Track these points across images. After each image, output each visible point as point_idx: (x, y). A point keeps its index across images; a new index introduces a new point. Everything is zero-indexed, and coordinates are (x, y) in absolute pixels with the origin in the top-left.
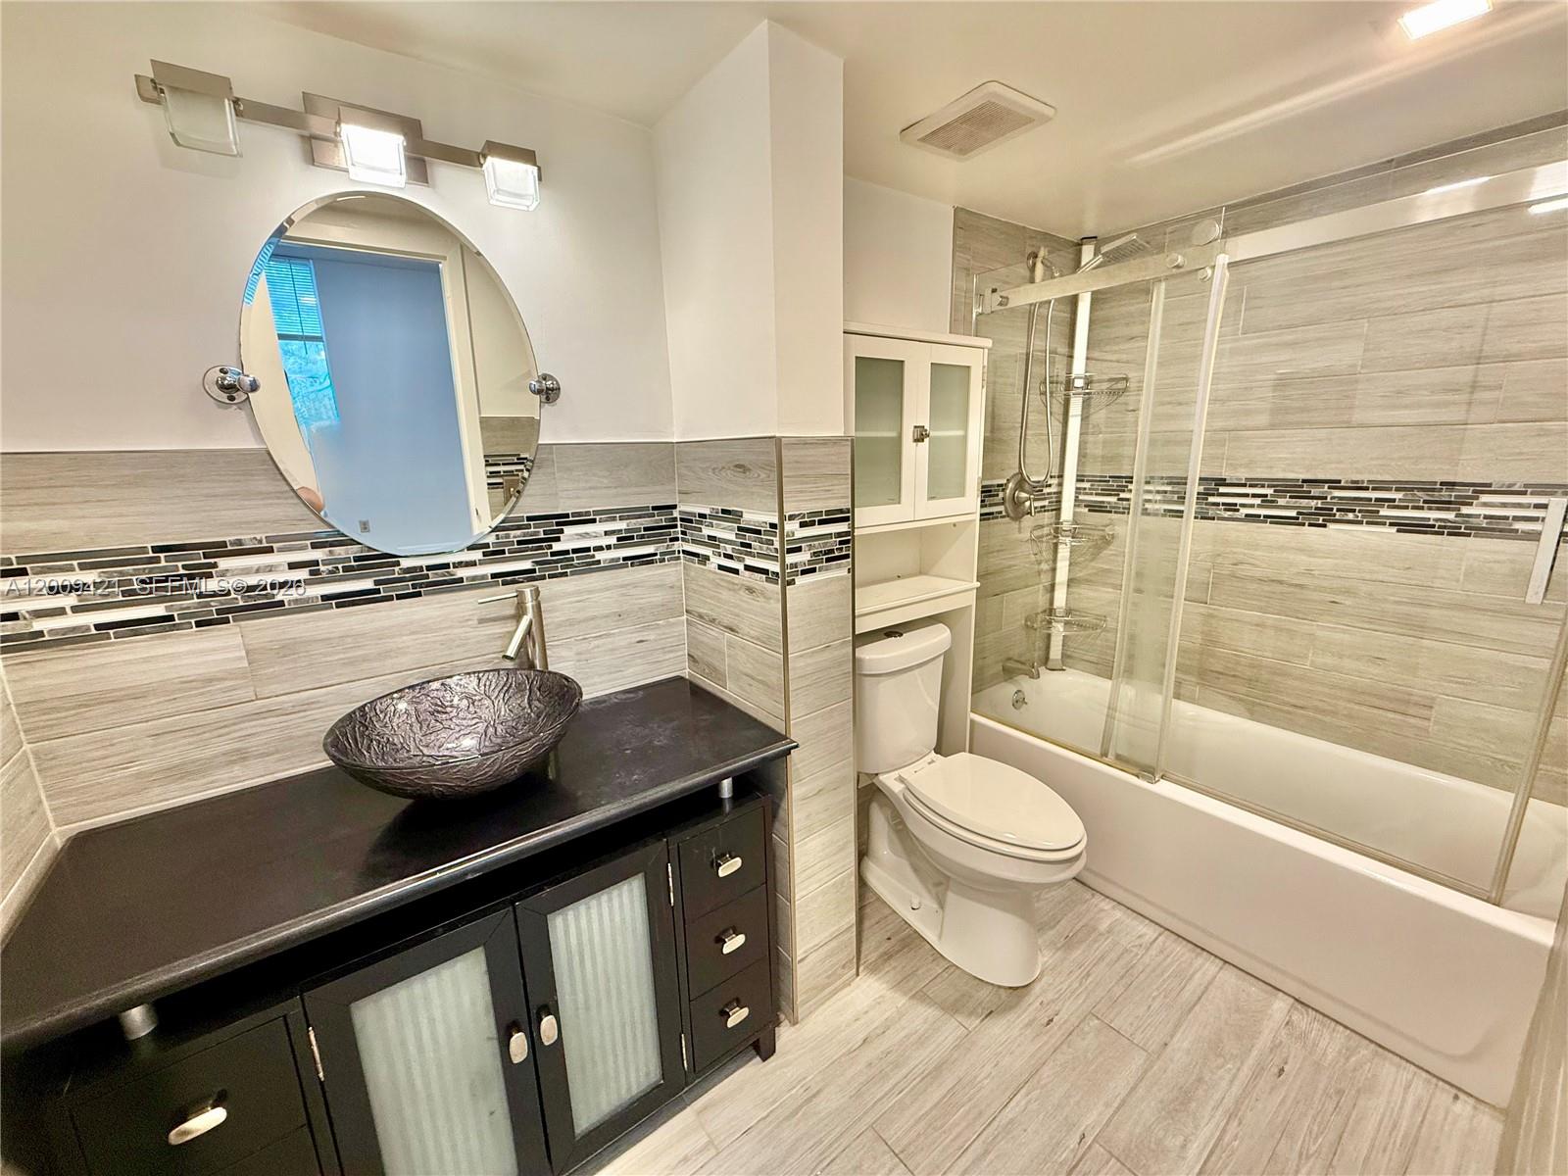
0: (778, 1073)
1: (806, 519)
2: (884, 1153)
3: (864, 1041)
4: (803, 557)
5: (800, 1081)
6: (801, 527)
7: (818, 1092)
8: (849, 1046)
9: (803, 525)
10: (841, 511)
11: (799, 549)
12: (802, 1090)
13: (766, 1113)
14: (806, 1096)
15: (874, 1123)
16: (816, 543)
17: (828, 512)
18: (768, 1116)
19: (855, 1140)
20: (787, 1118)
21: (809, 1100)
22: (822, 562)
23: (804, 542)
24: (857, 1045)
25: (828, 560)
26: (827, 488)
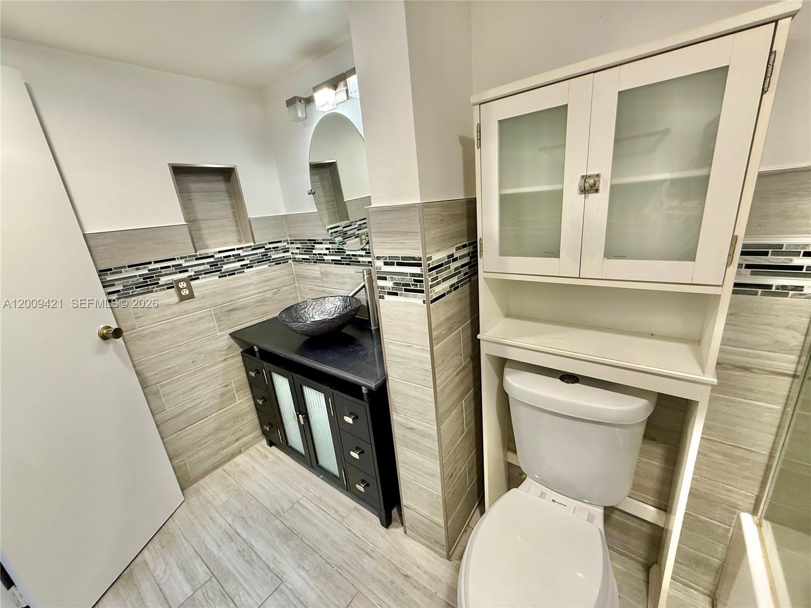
0: (378, 534)
1: (388, 261)
2: (345, 601)
3: (407, 576)
4: (388, 284)
5: (375, 546)
6: (385, 265)
7: (372, 557)
8: (401, 567)
9: (386, 264)
10: (414, 258)
11: (385, 279)
12: (372, 549)
13: (359, 535)
14: (369, 551)
15: (361, 593)
16: (396, 277)
17: (403, 258)
18: (357, 536)
19: (351, 583)
20: (357, 546)
21: (367, 554)
22: (402, 291)
23: (388, 275)
24: (402, 572)
25: (406, 290)
26: (402, 241)
